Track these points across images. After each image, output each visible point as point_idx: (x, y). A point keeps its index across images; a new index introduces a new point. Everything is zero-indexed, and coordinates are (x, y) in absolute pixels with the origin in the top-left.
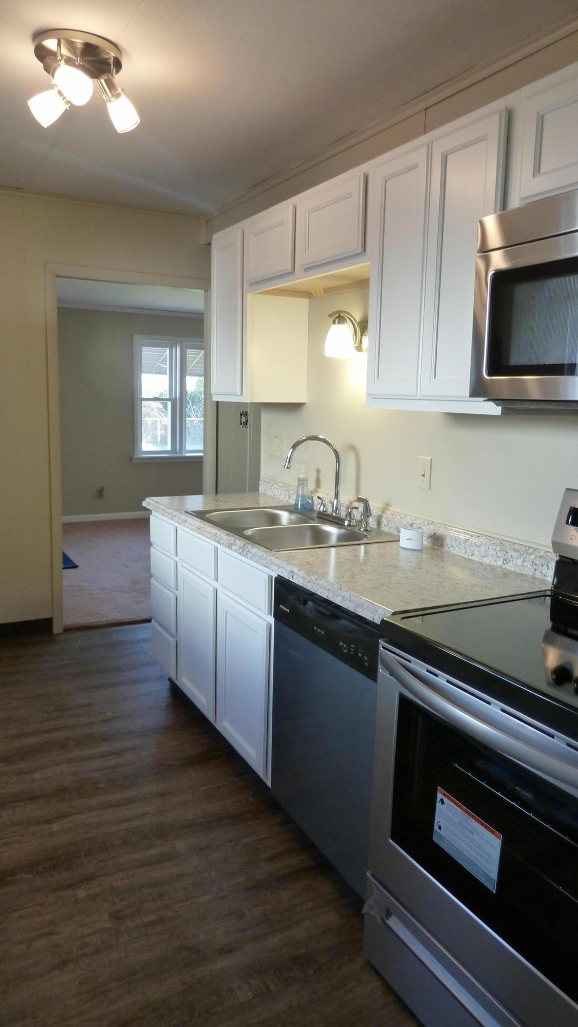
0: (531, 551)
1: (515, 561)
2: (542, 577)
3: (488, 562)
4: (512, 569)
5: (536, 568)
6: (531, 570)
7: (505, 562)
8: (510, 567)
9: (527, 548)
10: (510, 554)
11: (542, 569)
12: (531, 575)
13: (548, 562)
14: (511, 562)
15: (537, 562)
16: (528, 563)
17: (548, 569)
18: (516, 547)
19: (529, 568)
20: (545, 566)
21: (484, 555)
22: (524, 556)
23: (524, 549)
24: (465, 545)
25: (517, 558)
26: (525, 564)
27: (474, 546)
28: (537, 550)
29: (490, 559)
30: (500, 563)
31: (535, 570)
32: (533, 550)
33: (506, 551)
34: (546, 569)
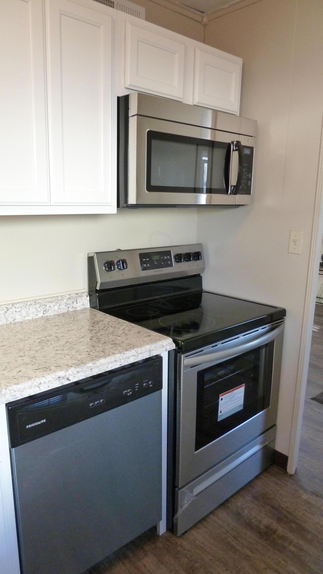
0: (60, 298)
1: (53, 309)
2: (74, 309)
3: (31, 318)
4: (52, 314)
5: (69, 306)
6: (66, 308)
7: (44, 312)
8: (50, 313)
9: (56, 298)
10: (48, 306)
11: (73, 305)
12: (66, 311)
13: (76, 299)
14: (50, 311)
15: (69, 302)
16: (63, 306)
17: (77, 303)
18: (48, 300)
19: (64, 308)
20: (75, 303)
21: (26, 316)
22: (59, 302)
23: (54, 299)
24: (5, 316)
25: (54, 306)
26: (60, 307)
27: (15, 313)
28: (63, 296)
29: (31, 316)
30: (40, 315)
31: (68, 308)
32: (61, 297)
33: (44, 305)
34: (76, 303)
